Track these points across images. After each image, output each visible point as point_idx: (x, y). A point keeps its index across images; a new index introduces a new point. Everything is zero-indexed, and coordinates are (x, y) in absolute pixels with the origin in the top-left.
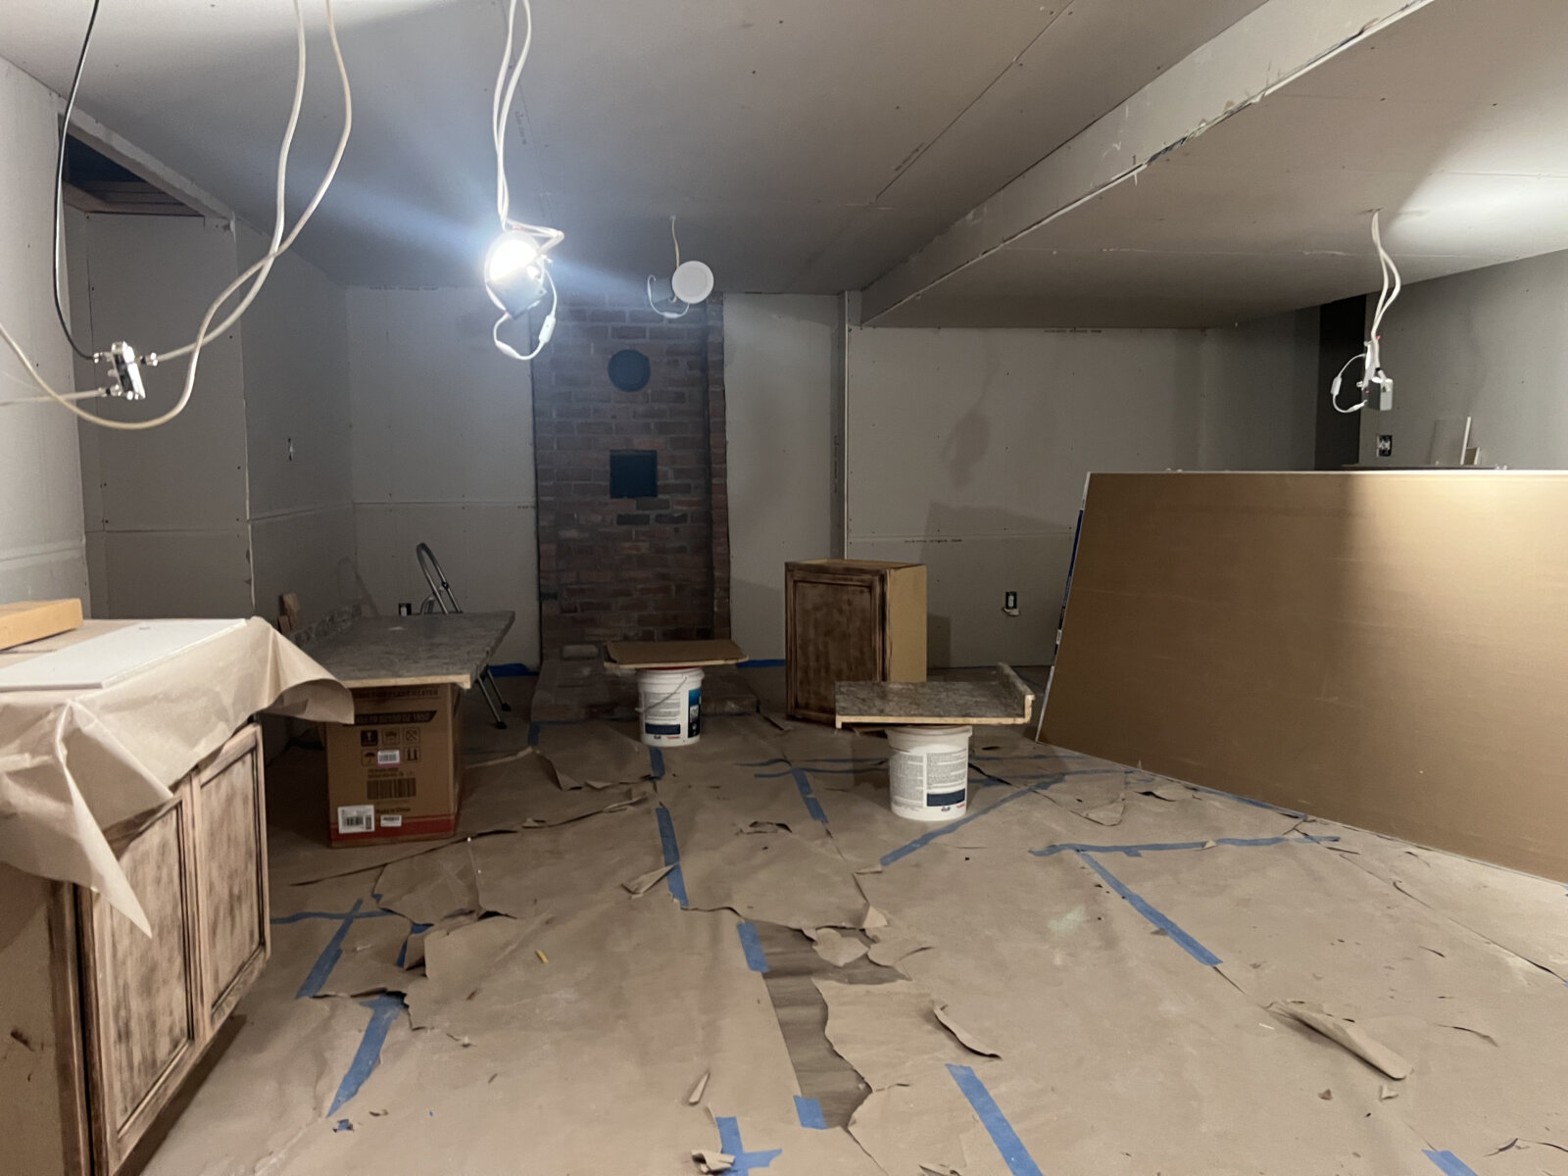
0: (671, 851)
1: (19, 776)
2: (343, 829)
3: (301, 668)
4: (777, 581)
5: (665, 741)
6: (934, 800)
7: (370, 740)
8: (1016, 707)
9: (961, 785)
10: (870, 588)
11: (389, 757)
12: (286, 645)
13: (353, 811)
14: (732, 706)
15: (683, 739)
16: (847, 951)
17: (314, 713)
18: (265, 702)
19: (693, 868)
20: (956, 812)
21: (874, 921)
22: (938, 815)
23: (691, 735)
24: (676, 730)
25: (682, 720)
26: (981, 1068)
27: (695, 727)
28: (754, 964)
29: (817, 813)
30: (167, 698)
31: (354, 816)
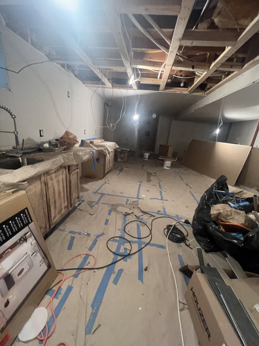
0: (143, 167)
1: (104, 149)
2: (118, 161)
3: (117, 147)
4: (159, 146)
5: (145, 159)
6: (167, 167)
7: (121, 154)
8: (175, 160)
9: (170, 166)
10: (167, 148)
11: (122, 156)
12: (117, 145)
13: (119, 159)
14: (152, 158)
15: (147, 159)
16: (154, 175)
17: (118, 150)
18: (115, 148)
19: (144, 168)
20: (169, 168)
21: (157, 173)
22: (167, 168)
23: (148, 159)
24: (146, 158)
25: (147, 158)
26: (160, 182)
27: (148, 158)
28: (147, 174)
29: (156, 166)
30: (110, 147)
31: (119, 160)
